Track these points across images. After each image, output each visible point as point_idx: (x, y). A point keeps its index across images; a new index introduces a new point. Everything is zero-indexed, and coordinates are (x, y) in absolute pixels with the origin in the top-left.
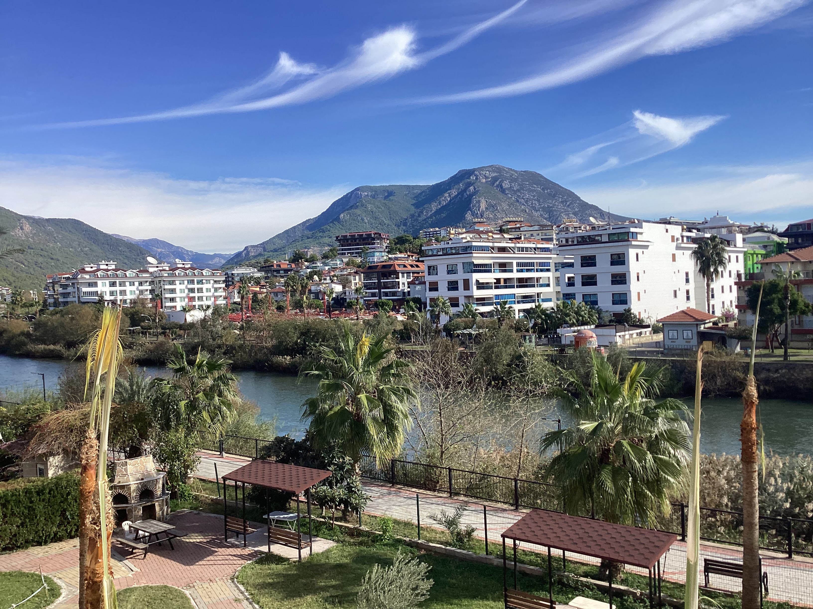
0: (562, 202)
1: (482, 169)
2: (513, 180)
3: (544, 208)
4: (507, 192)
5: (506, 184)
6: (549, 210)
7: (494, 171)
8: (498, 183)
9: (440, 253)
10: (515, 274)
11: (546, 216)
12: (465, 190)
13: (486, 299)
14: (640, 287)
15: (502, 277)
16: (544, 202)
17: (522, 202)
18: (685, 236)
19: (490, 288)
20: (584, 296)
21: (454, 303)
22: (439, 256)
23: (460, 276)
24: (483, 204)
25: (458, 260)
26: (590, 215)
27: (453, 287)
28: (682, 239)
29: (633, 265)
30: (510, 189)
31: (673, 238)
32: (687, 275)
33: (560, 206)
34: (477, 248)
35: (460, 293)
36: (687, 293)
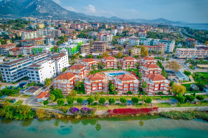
2: (46, 1)
9: (3, 66)
10: (22, 67)
11: (54, 10)
12: (35, 3)
13: (15, 75)
14: (42, 76)
15: (19, 69)
16: (53, 7)
17: (48, 6)
18: (52, 61)
19: (16, 72)
20: (32, 78)
21: (8, 76)
22: (3, 67)
23: (8, 71)
24: (40, 6)
25: (7, 68)
26: (63, 10)
27: (7, 73)
28: (52, 62)
29: (40, 73)
30: (45, 3)
31: (49, 63)
32: (53, 67)
33: (57, 8)
34: (11, 66)
35: (9, 74)
36: (54, 70)
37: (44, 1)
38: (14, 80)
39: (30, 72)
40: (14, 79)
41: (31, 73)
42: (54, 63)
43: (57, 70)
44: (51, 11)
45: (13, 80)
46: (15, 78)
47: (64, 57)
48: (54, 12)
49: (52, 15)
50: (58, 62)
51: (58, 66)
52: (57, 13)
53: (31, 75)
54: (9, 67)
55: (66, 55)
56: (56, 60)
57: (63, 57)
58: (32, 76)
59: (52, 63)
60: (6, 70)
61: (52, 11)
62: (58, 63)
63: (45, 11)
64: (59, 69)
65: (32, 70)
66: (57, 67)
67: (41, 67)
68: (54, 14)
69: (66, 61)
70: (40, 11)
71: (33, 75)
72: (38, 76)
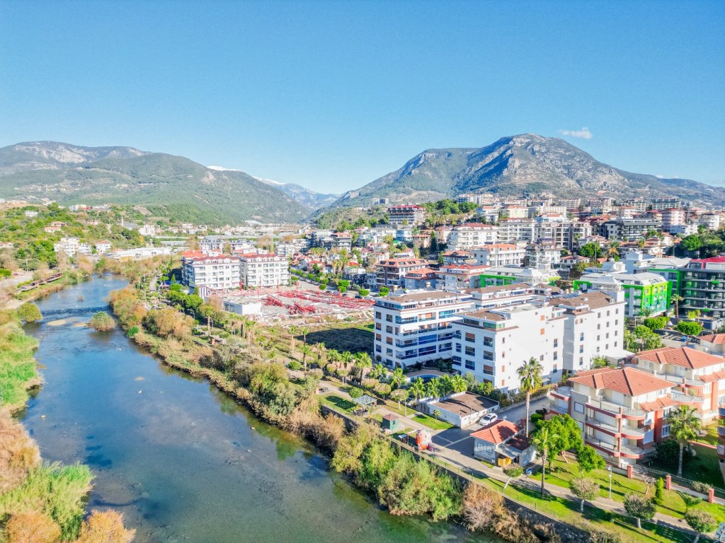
0: (579, 162)
1: (518, 136)
2: (541, 145)
3: (564, 167)
4: (537, 154)
5: (536, 148)
6: (567, 168)
7: (528, 138)
8: (530, 147)
9: (383, 305)
10: (437, 321)
11: (566, 172)
12: (504, 153)
13: (411, 341)
14: (505, 361)
15: (425, 324)
16: (565, 161)
17: (547, 161)
18: (556, 312)
19: (415, 333)
20: (467, 361)
21: (389, 341)
22: (383, 307)
23: (393, 325)
24: (517, 164)
25: (393, 313)
26: (601, 172)
27: (389, 330)
28: (553, 315)
29: (498, 348)
30: (539, 151)
31: (542, 318)
32: (556, 341)
33: (578, 165)
34: (406, 307)
35: (393, 336)
36: (555, 354)
37: (533, 146)
38: (404, 361)
39: (463, 336)
40: (404, 355)
41: (467, 339)
42: (560, 323)
43: (568, 358)
44: (555, 176)
45: (402, 358)
46: (409, 355)
47: (608, 312)
48: (563, 180)
49: (557, 189)
50: (579, 325)
51: (577, 344)
52: (578, 181)
53: (463, 349)
54: (399, 308)
55: (616, 303)
56: (569, 312)
57: (603, 310)
58: (467, 353)
59: (553, 318)
60: (389, 318)
61: (558, 177)
62: (578, 329)
63: (532, 178)
64: (577, 356)
65: (471, 330)
66: (569, 347)
67: (508, 323)
68: (564, 185)
69: (611, 330)
70: (517, 178)
71: (470, 352)
72: (489, 356)
